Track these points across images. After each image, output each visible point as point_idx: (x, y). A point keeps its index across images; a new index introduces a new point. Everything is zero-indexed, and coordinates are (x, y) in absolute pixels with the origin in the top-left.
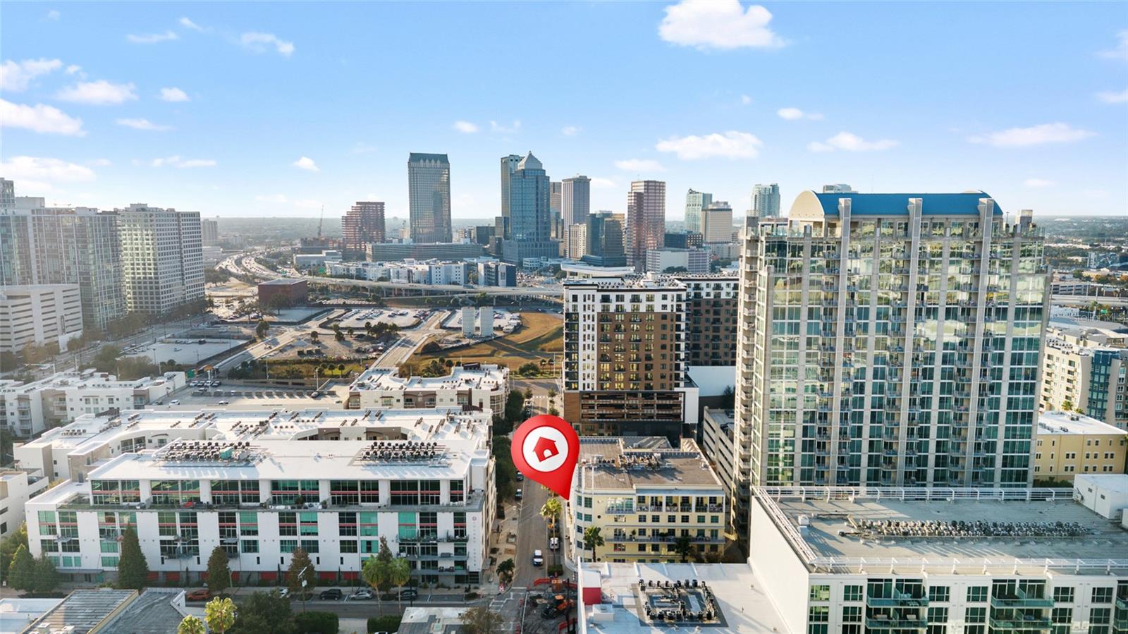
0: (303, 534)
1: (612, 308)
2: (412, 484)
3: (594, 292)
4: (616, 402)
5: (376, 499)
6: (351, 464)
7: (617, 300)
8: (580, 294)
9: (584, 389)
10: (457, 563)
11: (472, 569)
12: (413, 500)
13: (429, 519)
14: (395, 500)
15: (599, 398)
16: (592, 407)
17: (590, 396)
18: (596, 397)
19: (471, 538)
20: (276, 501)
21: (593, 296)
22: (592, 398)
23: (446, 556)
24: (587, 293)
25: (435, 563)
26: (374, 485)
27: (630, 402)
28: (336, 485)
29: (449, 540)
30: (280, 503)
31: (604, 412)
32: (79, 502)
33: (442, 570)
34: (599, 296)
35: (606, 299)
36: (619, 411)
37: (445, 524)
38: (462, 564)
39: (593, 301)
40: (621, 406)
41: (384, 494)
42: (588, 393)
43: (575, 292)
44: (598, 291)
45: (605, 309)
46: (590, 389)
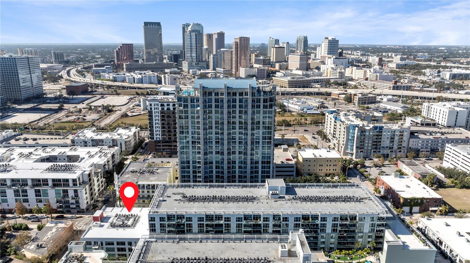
0: (23, 196)
1: (165, 108)
2: (59, 180)
3: (158, 103)
4: (169, 144)
5: (48, 185)
6: (42, 172)
7: (167, 106)
8: (153, 103)
9: (156, 139)
11: (82, 208)
12: (60, 185)
13: (65, 192)
14: (54, 185)
15: (162, 143)
16: (160, 146)
17: (159, 142)
18: (161, 142)
19: (80, 198)
22: (160, 143)
23: (73, 204)
24: (155, 103)
25: (69, 206)
26: (46, 180)
27: (174, 144)
28: (33, 180)
29: (73, 199)
30: (14, 186)
31: (165, 148)
33: (72, 208)
34: (160, 104)
35: (162, 105)
36: (170, 147)
37: (71, 193)
38: (78, 206)
39: (158, 106)
40: (171, 146)
41: (50, 183)
43: (151, 103)
45: (163, 109)
46: (159, 139)
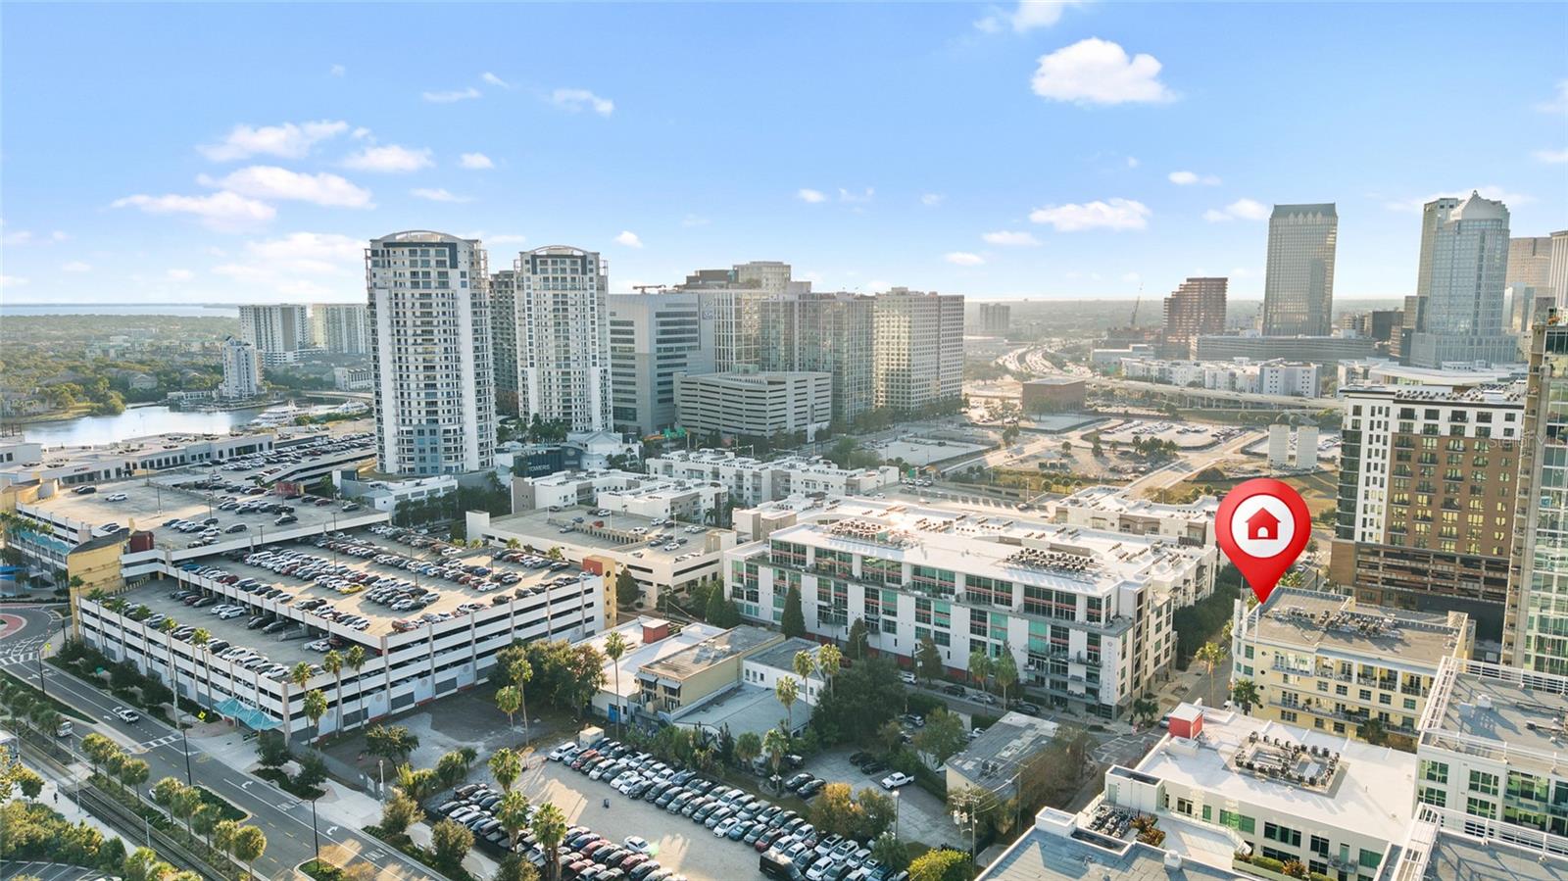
0: (936, 624)
1: (1418, 427)
2: (1047, 594)
3: (1390, 404)
4: (1414, 565)
5: (1009, 603)
6: (994, 564)
7: (1427, 417)
8: (1366, 405)
9: (1363, 539)
10: (1088, 690)
11: (1105, 701)
12: (1046, 611)
13: (1060, 633)
14: (1029, 608)
15: (1387, 555)
16: (1375, 567)
17: (1374, 551)
18: (1382, 554)
19: (1105, 665)
20: (916, 586)
21: (1388, 408)
22: (1376, 554)
23: (1077, 679)
24: (1377, 404)
25: (1065, 685)
26: (1007, 587)
27: (1439, 568)
28: (971, 580)
29: (1080, 661)
30: (919, 589)
31: (1394, 576)
32: (762, 558)
33: (1071, 694)
34: (1396, 409)
35: (1407, 414)
36: (1419, 578)
37: (1078, 642)
38: (1094, 692)
39: (1387, 415)
40: (1424, 573)
41: (1018, 597)
42: (1369, 546)
43: (1358, 402)
44: (1395, 402)
45: (1406, 429)
46: (1373, 542)
